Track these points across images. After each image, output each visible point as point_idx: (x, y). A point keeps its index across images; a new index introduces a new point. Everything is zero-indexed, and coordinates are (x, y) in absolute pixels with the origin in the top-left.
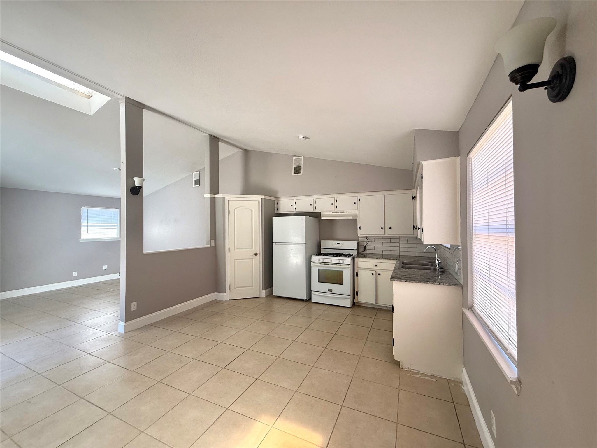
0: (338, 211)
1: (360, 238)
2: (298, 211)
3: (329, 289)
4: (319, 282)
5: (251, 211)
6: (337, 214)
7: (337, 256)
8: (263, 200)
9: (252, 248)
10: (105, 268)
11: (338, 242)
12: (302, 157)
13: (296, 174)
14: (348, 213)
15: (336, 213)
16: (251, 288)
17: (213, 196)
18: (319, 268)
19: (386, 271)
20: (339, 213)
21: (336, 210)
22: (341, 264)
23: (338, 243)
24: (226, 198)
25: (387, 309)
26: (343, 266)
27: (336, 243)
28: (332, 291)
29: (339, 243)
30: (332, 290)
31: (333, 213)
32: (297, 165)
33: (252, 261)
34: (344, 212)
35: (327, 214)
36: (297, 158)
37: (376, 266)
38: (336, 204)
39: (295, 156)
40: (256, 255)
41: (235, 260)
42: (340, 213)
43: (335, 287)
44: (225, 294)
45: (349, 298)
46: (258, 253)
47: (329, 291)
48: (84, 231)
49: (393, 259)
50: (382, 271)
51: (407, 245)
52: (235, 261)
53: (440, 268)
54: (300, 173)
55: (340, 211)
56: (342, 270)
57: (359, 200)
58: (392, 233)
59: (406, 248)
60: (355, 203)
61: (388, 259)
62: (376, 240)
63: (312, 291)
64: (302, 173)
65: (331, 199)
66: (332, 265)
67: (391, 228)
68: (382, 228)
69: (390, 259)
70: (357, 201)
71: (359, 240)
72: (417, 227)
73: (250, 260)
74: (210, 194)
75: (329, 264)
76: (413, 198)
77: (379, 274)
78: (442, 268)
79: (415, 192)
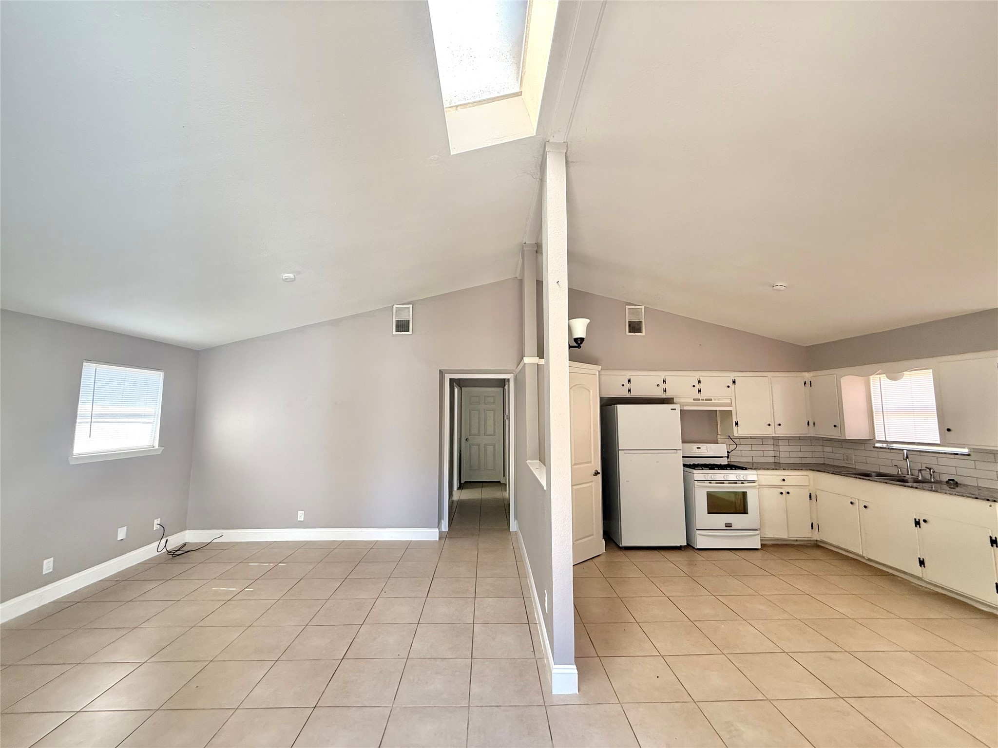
0: (702, 398)
1: (719, 439)
2: (635, 394)
3: (726, 524)
4: (708, 513)
5: (589, 392)
6: (701, 401)
7: (732, 469)
8: (600, 373)
9: (591, 462)
10: (122, 534)
11: (699, 445)
12: (643, 307)
13: (632, 334)
14: (717, 401)
15: (699, 400)
16: (592, 537)
18: (708, 491)
19: (798, 487)
20: (704, 401)
21: (698, 396)
22: (742, 482)
23: (698, 448)
25: (796, 543)
26: (746, 484)
27: (694, 447)
28: (731, 527)
29: (700, 448)
30: (731, 524)
31: (694, 400)
32: (635, 319)
33: (592, 486)
34: (711, 400)
35: (686, 401)
36: (633, 307)
37: (784, 480)
38: (698, 386)
39: (630, 304)
40: (597, 473)
42: (706, 400)
43: (736, 520)
45: (758, 535)
47: (726, 527)
48: (81, 430)
49: (798, 469)
50: (792, 487)
51: (810, 449)
53: (949, 480)
54: (640, 332)
55: (704, 398)
56: (745, 491)
57: (734, 382)
58: (781, 432)
59: (786, 453)
60: (728, 387)
61: (796, 470)
62: (743, 442)
63: (697, 530)
64: (643, 334)
65: (691, 377)
66: (729, 483)
67: (780, 425)
68: (769, 425)
69: (799, 470)
70: (731, 384)
71: (719, 442)
72: (811, 424)
73: (590, 484)
74: (538, 357)
75: (724, 483)
76: (805, 383)
77: (788, 493)
78: (953, 480)
79: (807, 376)
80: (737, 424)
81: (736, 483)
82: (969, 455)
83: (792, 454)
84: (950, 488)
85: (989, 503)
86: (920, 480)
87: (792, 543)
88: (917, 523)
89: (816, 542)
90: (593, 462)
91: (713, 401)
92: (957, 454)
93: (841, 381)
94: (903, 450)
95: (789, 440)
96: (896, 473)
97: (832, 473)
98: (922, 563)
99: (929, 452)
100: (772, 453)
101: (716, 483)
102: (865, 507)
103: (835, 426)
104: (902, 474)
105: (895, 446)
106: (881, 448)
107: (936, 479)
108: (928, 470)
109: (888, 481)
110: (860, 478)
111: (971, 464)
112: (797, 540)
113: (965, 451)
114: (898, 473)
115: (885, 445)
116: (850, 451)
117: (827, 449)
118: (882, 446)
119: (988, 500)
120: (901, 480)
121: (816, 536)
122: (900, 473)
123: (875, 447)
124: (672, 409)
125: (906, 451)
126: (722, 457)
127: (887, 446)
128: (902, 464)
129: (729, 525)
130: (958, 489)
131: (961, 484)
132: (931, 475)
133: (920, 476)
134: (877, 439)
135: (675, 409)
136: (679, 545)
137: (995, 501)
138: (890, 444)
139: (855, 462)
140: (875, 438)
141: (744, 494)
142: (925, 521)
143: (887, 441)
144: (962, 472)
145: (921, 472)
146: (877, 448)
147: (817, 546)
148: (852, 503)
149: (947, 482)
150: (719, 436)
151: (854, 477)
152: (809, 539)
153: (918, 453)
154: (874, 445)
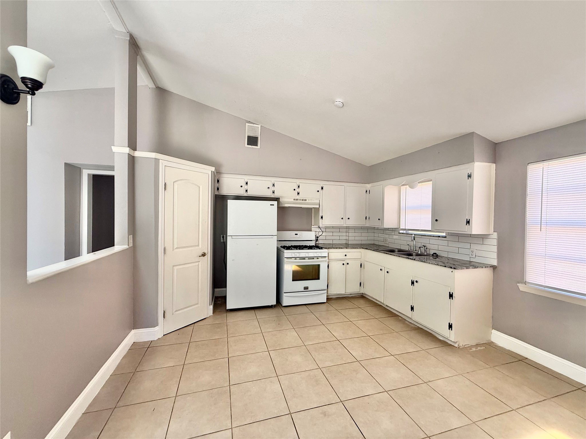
0: (300, 198)
2: (250, 193)
3: (304, 287)
5: (198, 187)
6: (299, 201)
8: (213, 172)
9: (198, 245)
11: (296, 232)
12: (260, 126)
13: (250, 146)
14: (310, 201)
15: (297, 200)
16: (197, 306)
17: (132, 153)
19: (354, 260)
20: (301, 201)
21: (297, 197)
22: (318, 258)
23: (296, 234)
24: (160, 160)
27: (292, 234)
28: (308, 289)
29: (297, 234)
30: (308, 287)
31: (294, 200)
32: (251, 135)
33: (198, 265)
35: (288, 201)
36: (252, 125)
37: (346, 255)
38: (297, 190)
39: (249, 122)
40: (204, 255)
41: (174, 266)
43: (311, 284)
44: (157, 328)
45: (325, 293)
46: (206, 252)
47: (304, 289)
50: (349, 260)
51: (367, 234)
52: (173, 268)
53: (434, 253)
54: (257, 145)
55: (302, 199)
56: (319, 264)
57: (322, 188)
58: (350, 223)
59: (353, 237)
60: (318, 191)
61: (354, 248)
62: (327, 230)
63: (284, 293)
64: (259, 147)
65: (293, 184)
66: (309, 259)
67: (349, 219)
68: (342, 218)
69: (355, 248)
70: (320, 189)
71: (312, 230)
72: (367, 218)
73: (197, 264)
74: (128, 147)
75: (305, 259)
76: (366, 191)
77: (348, 264)
78: (435, 253)
79: (368, 186)
80: (322, 217)
81: (313, 259)
82: (445, 237)
83: (357, 238)
84: (433, 258)
85: (451, 270)
86: (419, 254)
87: (348, 296)
88: (413, 283)
89: (362, 294)
90: (200, 246)
91: (307, 201)
92: (439, 237)
93: (385, 189)
94: (412, 234)
95: (355, 228)
96: (408, 250)
97: (373, 250)
98: (412, 308)
99: (426, 236)
100: (345, 238)
101: (300, 259)
102: (388, 272)
103: (379, 219)
104: (411, 250)
105: (410, 232)
106: (402, 233)
107: (428, 253)
108: (424, 247)
109: (400, 255)
110: (386, 253)
111: (445, 243)
112: (351, 294)
113: (444, 234)
114: (409, 249)
115: (405, 232)
116: (387, 236)
117: (376, 235)
118: (403, 232)
119: (451, 268)
120: (408, 254)
121: (362, 291)
122: (410, 249)
123: (399, 233)
124: (271, 205)
125: (414, 235)
126: (312, 241)
127: (406, 232)
128: (411, 243)
129: (306, 288)
130: (437, 259)
131: (439, 256)
132: (425, 250)
133: (419, 252)
134: (401, 228)
135: (273, 205)
136: (270, 305)
137: (455, 268)
138: (408, 231)
139: (389, 243)
140: (400, 227)
141: (319, 265)
142: (417, 282)
143: (406, 229)
144: (440, 248)
145: (420, 249)
146: (400, 233)
147: (362, 297)
148: (381, 270)
149: (432, 255)
150: (312, 226)
151: (384, 253)
152: (358, 293)
153: (420, 236)
154: (398, 232)
